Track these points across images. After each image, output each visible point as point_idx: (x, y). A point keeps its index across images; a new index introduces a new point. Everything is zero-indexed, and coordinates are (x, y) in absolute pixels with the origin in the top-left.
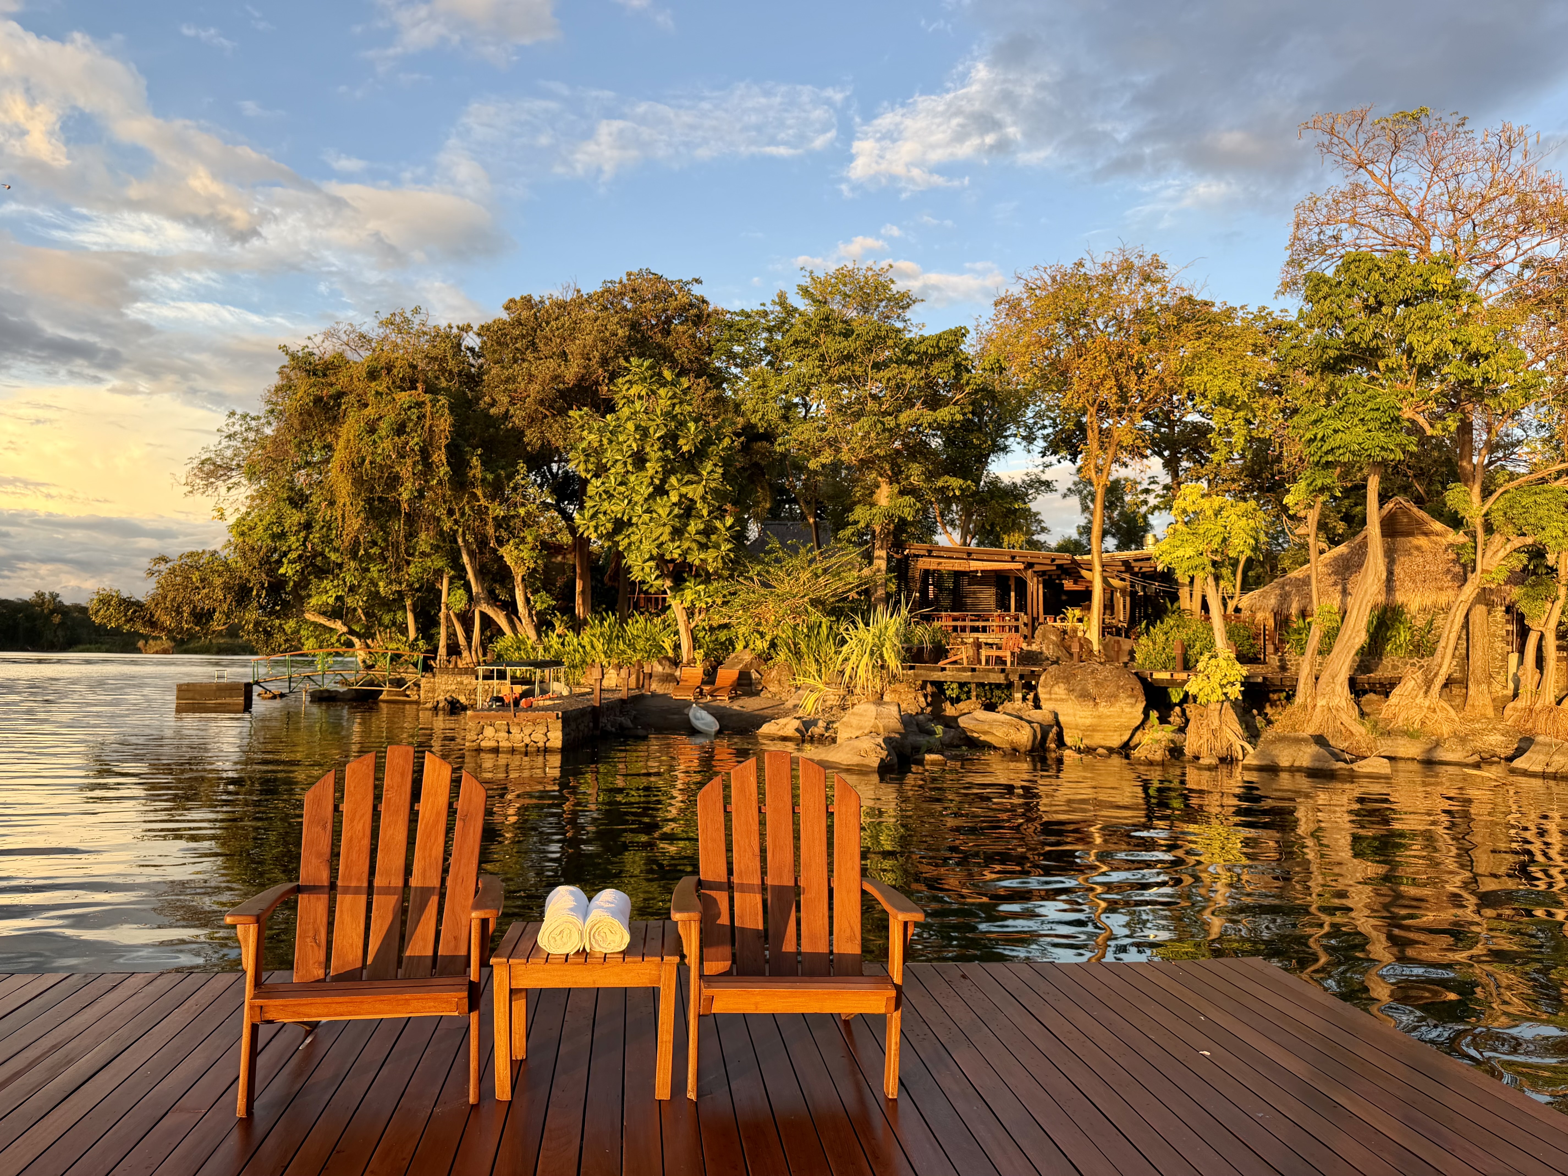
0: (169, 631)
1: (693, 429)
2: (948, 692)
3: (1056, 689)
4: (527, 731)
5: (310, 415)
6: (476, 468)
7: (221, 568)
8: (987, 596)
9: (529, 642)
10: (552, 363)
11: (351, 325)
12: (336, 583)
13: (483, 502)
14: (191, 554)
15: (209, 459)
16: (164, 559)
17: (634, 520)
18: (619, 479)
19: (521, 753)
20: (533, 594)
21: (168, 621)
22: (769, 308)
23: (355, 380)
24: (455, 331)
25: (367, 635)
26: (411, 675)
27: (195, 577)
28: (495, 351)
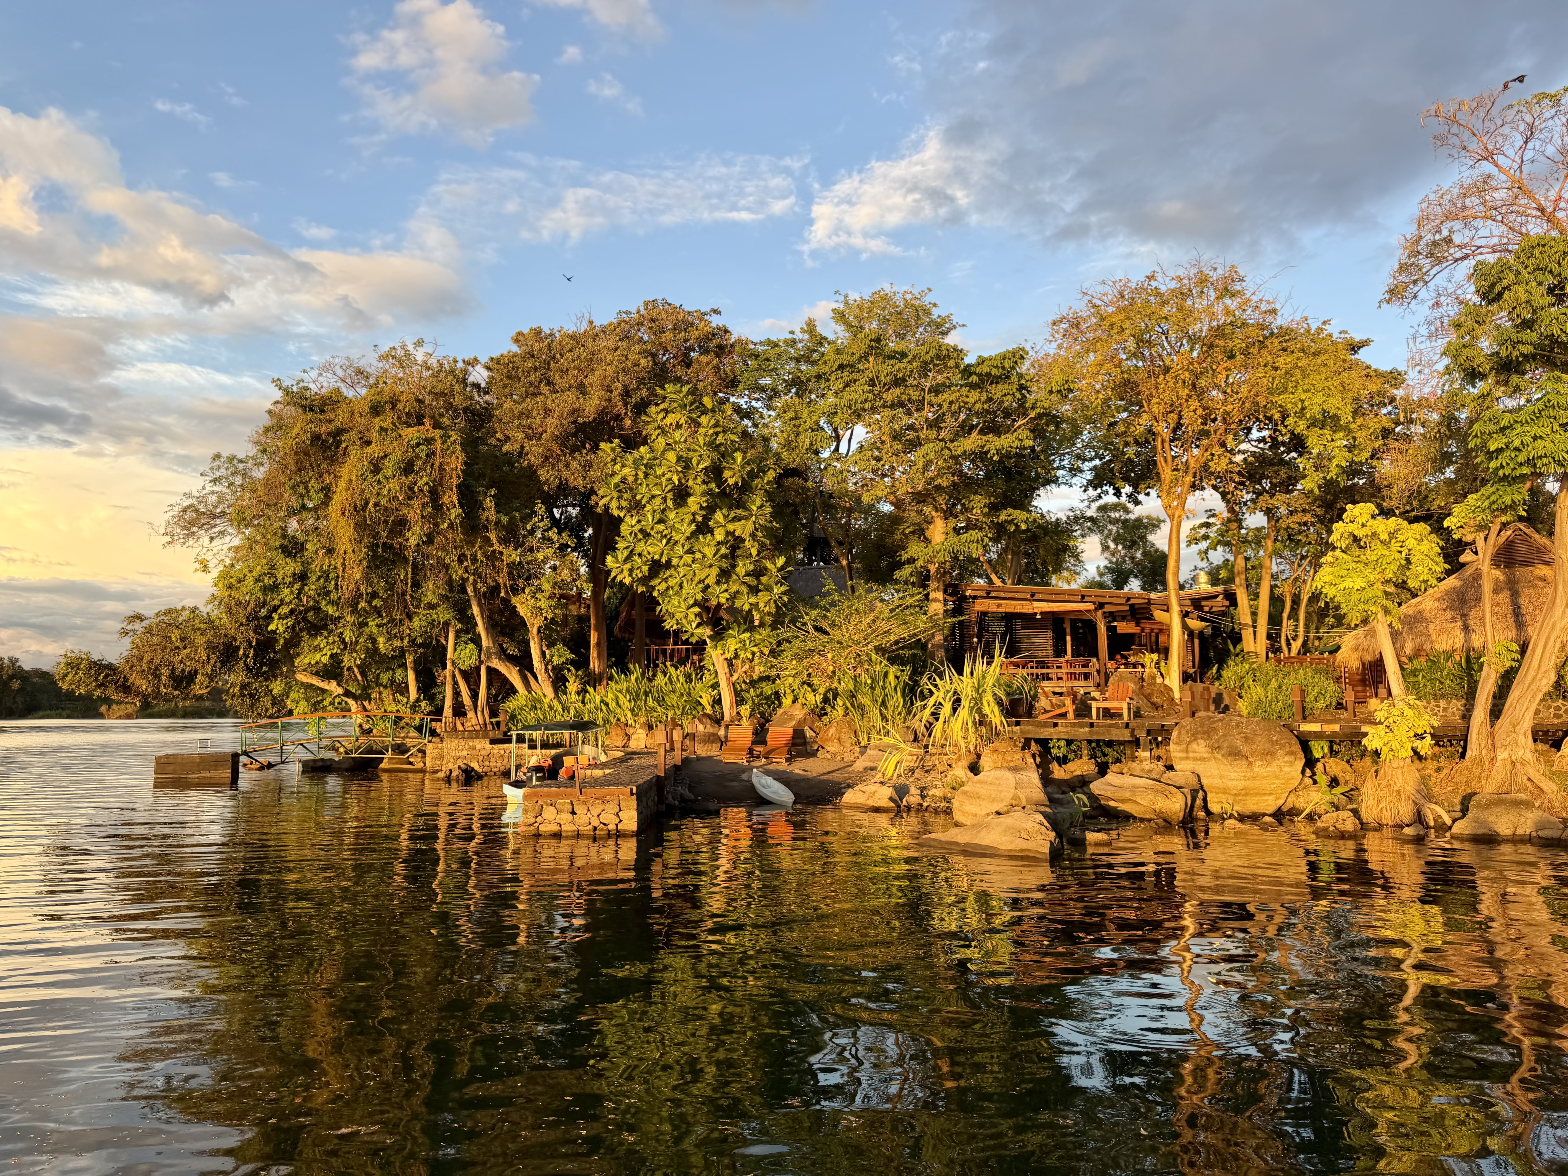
0: (144, 696)
1: (739, 460)
2: (1054, 751)
3: (1194, 746)
4: (595, 811)
5: (307, 454)
6: (489, 511)
7: (203, 626)
8: (1044, 640)
9: (546, 700)
10: (571, 396)
11: (348, 359)
12: (331, 639)
13: (496, 546)
14: (169, 612)
15: (190, 506)
16: (139, 618)
17: (675, 561)
18: (657, 516)
19: (588, 838)
20: (548, 648)
21: (143, 684)
22: (799, 335)
23: (357, 415)
24: (460, 365)
25: (363, 696)
26: (412, 740)
27: (175, 635)
28: (505, 386)
